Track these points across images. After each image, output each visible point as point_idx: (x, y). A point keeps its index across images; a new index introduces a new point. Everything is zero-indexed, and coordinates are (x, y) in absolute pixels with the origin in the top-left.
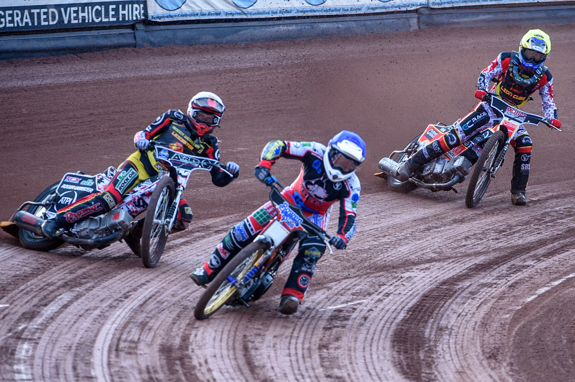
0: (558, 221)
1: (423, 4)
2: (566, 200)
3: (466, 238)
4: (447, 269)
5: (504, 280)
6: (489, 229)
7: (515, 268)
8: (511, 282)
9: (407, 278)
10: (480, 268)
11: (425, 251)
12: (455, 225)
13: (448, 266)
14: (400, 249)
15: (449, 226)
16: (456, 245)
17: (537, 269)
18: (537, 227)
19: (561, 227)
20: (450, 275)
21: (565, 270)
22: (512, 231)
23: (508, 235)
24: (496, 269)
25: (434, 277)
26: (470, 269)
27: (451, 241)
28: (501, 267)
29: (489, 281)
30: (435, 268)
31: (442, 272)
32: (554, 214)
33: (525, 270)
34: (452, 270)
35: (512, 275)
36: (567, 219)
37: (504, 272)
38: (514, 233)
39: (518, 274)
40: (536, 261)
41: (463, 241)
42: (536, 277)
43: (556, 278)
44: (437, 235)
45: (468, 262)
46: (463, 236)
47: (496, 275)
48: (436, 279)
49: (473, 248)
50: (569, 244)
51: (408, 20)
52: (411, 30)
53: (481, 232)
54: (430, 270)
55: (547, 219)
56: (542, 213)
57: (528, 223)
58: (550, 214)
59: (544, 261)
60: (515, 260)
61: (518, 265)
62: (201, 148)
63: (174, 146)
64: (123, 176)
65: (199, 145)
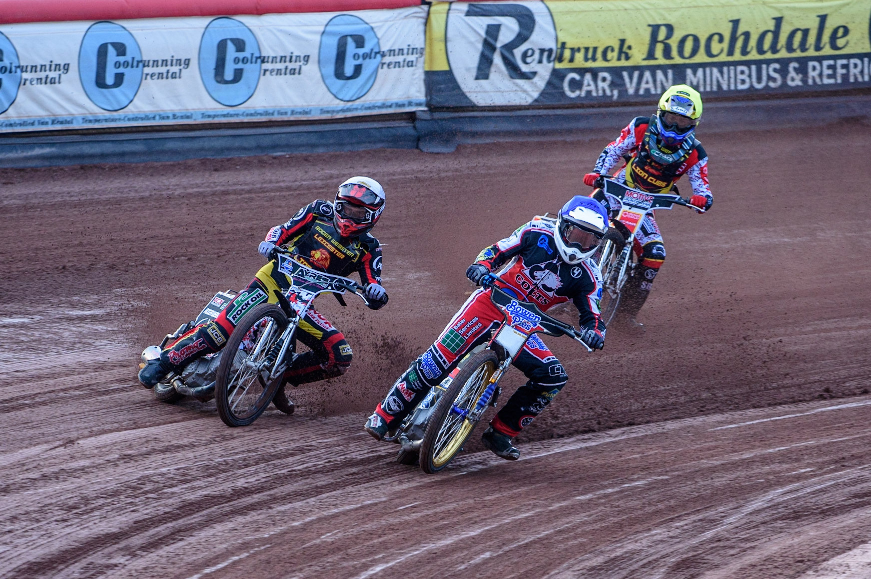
0: (165, 491)
2: (179, 455)
3: (13, 519)
6: (51, 504)
7: (94, 568)
10: (35, 568)
17: (131, 570)
18: (129, 500)
19: (171, 501)
22: (89, 507)
23: (82, 515)
24: (62, 570)
28: (71, 567)
32: (160, 478)
33: (110, 572)
36: (180, 487)
38: (92, 510)
40: (129, 557)
41: (8, 523)
45: (15, 559)
46: (8, 515)
49: (23, 536)
50: (183, 528)
53: (37, 509)
55: (148, 487)
56: (139, 476)
57: (115, 494)
58: (152, 479)
59: (142, 556)
60: (95, 555)
61: (98, 564)
62: (356, 255)
63: (317, 255)
64: (241, 300)
65: (353, 251)
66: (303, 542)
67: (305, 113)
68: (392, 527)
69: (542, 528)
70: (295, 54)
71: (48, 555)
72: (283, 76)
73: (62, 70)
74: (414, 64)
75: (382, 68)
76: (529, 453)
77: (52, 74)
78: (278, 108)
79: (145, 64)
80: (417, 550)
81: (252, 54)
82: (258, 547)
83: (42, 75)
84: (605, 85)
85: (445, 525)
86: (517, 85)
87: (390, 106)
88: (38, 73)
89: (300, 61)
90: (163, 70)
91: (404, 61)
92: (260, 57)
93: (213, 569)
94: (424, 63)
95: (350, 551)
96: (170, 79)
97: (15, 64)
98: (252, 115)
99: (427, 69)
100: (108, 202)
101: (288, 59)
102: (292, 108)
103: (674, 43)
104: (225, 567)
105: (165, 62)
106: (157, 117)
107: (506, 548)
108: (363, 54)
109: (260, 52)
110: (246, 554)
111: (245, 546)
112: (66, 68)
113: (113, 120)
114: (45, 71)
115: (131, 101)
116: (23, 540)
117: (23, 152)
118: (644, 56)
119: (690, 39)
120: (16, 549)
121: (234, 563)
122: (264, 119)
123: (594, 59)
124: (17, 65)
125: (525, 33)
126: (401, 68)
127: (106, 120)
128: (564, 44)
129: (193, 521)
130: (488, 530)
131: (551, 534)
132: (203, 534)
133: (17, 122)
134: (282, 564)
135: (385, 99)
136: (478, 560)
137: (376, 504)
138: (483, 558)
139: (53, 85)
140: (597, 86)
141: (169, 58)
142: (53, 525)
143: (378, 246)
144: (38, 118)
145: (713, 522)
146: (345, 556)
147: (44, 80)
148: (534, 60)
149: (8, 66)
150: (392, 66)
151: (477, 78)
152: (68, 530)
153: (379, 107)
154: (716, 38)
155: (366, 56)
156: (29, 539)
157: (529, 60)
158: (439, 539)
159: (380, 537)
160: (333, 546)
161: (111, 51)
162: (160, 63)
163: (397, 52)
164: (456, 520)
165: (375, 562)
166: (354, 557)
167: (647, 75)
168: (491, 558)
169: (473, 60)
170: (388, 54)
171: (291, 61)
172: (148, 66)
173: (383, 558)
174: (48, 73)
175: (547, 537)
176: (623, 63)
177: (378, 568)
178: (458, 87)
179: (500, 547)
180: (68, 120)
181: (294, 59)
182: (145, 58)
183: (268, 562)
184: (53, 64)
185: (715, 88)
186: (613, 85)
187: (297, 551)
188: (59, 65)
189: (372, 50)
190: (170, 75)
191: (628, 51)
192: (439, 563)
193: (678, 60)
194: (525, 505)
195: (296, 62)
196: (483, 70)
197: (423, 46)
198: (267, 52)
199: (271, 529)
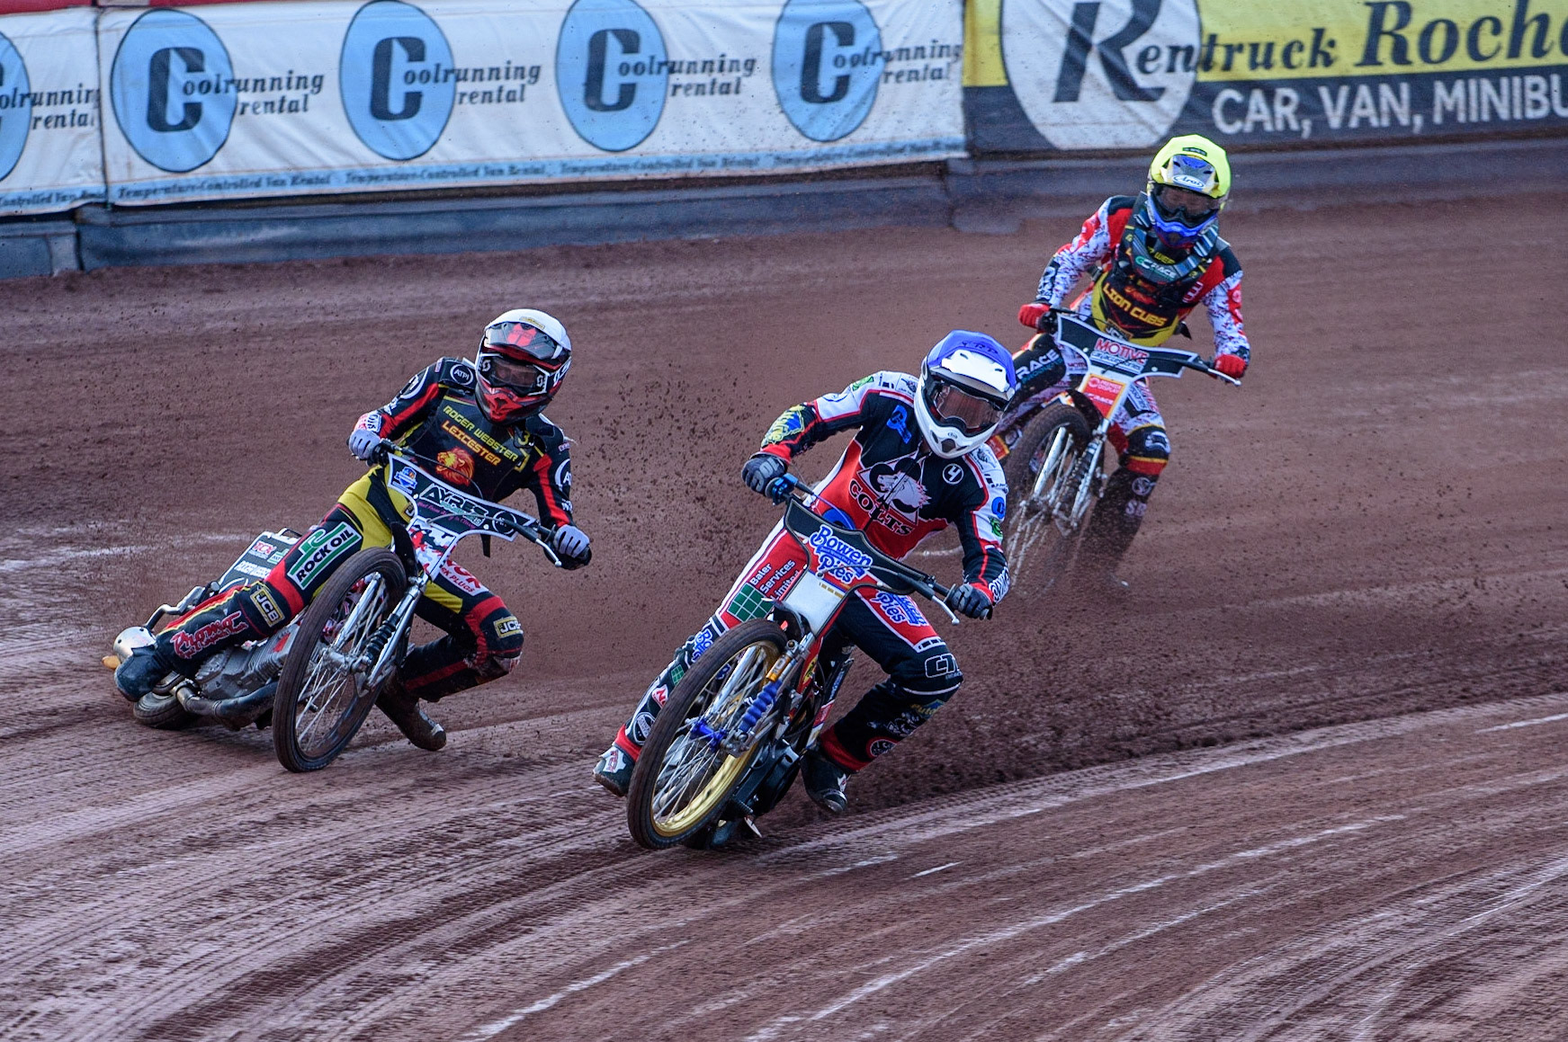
0: (498, 843)
1: (93, 196)
2: (523, 779)
3: (225, 895)
4: (168, 988)
5: (338, 1021)
6: (293, 868)
7: (370, 983)
8: (359, 1027)
9: (48, 1016)
10: (265, 983)
11: (100, 935)
12: (190, 856)
13: (170, 978)
14: (26, 928)
15: (174, 858)
16: (193, 917)
17: (437, 986)
18: (434, 860)
19: (509, 862)
20: (178, 1007)
21: (521, 989)
22: (362, 873)
23: (349, 887)
24: (312, 986)
25: (128, 1011)
26: (237, 988)
27: (178, 903)
28: (329, 981)
29: (293, 1023)
30: (131, 985)
31: (150, 998)
32: (488, 821)
33: (399, 990)
34: (183, 991)
35: (362, 1004)
36: (525, 836)
37: (339, 995)
38: (367, 878)
39: (379, 1002)
40: (433, 963)
41: (215, 902)
42: (435, 1010)
43: (493, 1013)
44: (137, 887)
45: (229, 967)
46: (215, 888)
47: (314, 1006)
48: (134, 1018)
49: (244, 926)
50: (531, 910)
51: (48, 244)
52: (56, 273)
53: (267, 876)
54: (117, 992)
55: (467, 837)
56: (451, 817)
57: (408, 849)
58: (475, 821)
59: (457, 962)
60: (372, 960)
61: (379, 975)
62: (521, 458)
63: (450, 459)
64: (313, 544)
65: (516, 450)
66: (748, 936)
67: (749, 163)
68: (906, 908)
69: (1178, 909)
70: (730, 56)
71: (288, 959)
72: (708, 96)
73: (310, 88)
74: (944, 73)
75: (886, 81)
76: (1152, 775)
77: (293, 95)
78: (700, 155)
79: (460, 76)
80: (952, 948)
81: (652, 58)
82: (666, 944)
83: (275, 96)
84: (1289, 111)
85: (1002, 903)
86: (1130, 110)
87: (901, 151)
88: (267, 92)
89: (738, 70)
90: (492, 86)
91: (926, 68)
92: (666, 63)
93: (585, 984)
94: (962, 72)
95: (831, 952)
96: (504, 103)
97: (226, 76)
98: (651, 166)
99: (967, 83)
100: (394, 325)
101: (716, 66)
102: (724, 154)
103: (1412, 34)
104: (608, 981)
105: (495, 73)
106: (482, 172)
107: (1112, 946)
108: (853, 58)
109: (666, 54)
110: (645, 958)
111: (643, 942)
112: (318, 82)
113: (403, 177)
114: (280, 88)
115: (435, 143)
116: (243, 933)
117: (240, 235)
118: (1358, 58)
119: (1441, 28)
120: (231, 949)
121: (623, 973)
122: (675, 173)
123: (1268, 64)
124: (230, 78)
125: (1143, 17)
126: (921, 83)
127: (390, 177)
128: (1213, 38)
129: (548, 898)
130: (1079, 913)
131: (1194, 919)
132: (567, 921)
133: (230, 181)
134: (710, 974)
135: (893, 138)
136: (1061, 966)
137: (878, 866)
138: (1071, 963)
139: (294, 114)
140: (1272, 113)
141: (503, 66)
142: (297, 905)
143: (561, 442)
144: (267, 174)
145: (1485, 898)
146: (823, 960)
147: (277, 106)
148: (1158, 67)
149: (213, 80)
150: (904, 78)
151: (1057, 99)
152: (324, 915)
153: (881, 152)
154: (1488, 26)
155: (857, 60)
156: (254, 930)
157: (1150, 66)
158: (992, 930)
159: (885, 925)
160: (800, 942)
161: (399, 54)
162: (486, 75)
163: (912, 54)
164: (1021, 894)
165: (875, 972)
166: (838, 963)
167: (1364, 91)
168: (1086, 964)
169: (1050, 66)
170: (896, 56)
171: (721, 69)
172: (465, 79)
173: (891, 963)
174: (284, 92)
175: (1186, 926)
176: (1321, 71)
177: (882, 982)
178: (1022, 115)
179: (1101, 944)
180: (321, 176)
181: (727, 66)
182: (459, 65)
183: (684, 972)
184: (295, 76)
185: (1486, 117)
186: (1302, 111)
187: (737, 952)
188: (305, 78)
189: (868, 49)
190: (504, 95)
191: (1329, 50)
192: (991, 972)
193: (1418, 66)
194: (1145, 867)
195: (731, 70)
196: (1068, 86)
197: (959, 43)
198: (679, 54)
199: (690, 911)
